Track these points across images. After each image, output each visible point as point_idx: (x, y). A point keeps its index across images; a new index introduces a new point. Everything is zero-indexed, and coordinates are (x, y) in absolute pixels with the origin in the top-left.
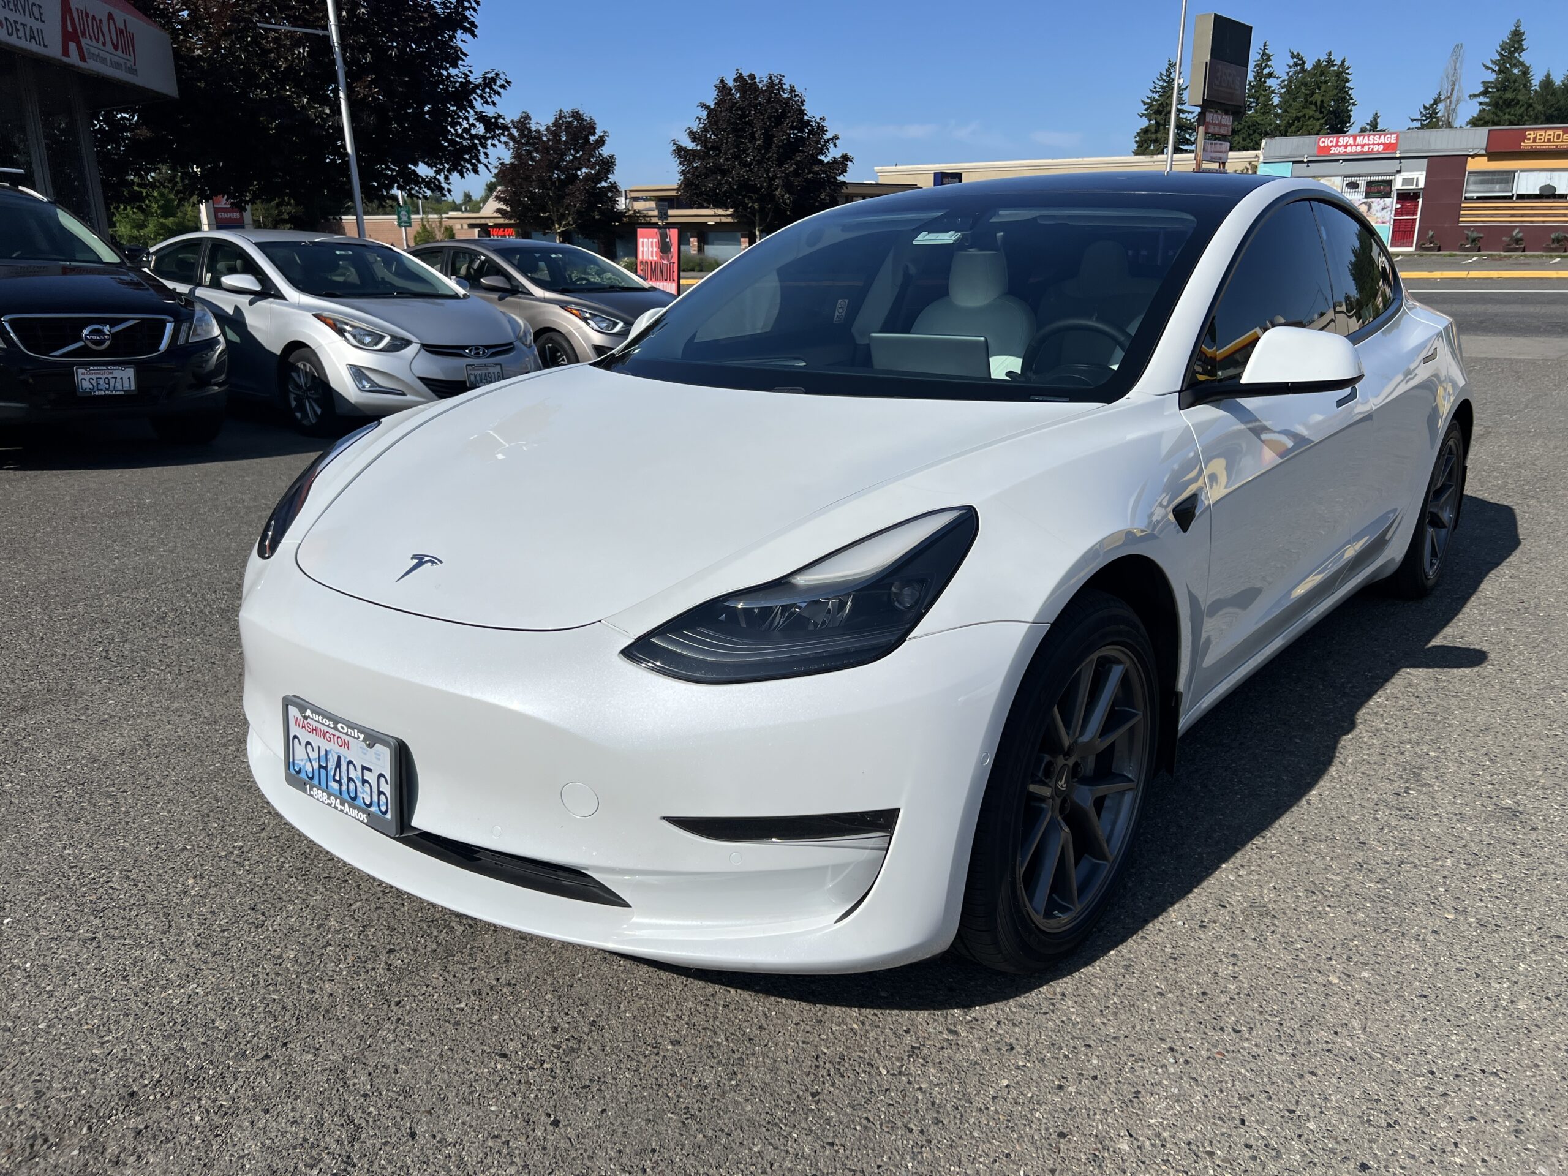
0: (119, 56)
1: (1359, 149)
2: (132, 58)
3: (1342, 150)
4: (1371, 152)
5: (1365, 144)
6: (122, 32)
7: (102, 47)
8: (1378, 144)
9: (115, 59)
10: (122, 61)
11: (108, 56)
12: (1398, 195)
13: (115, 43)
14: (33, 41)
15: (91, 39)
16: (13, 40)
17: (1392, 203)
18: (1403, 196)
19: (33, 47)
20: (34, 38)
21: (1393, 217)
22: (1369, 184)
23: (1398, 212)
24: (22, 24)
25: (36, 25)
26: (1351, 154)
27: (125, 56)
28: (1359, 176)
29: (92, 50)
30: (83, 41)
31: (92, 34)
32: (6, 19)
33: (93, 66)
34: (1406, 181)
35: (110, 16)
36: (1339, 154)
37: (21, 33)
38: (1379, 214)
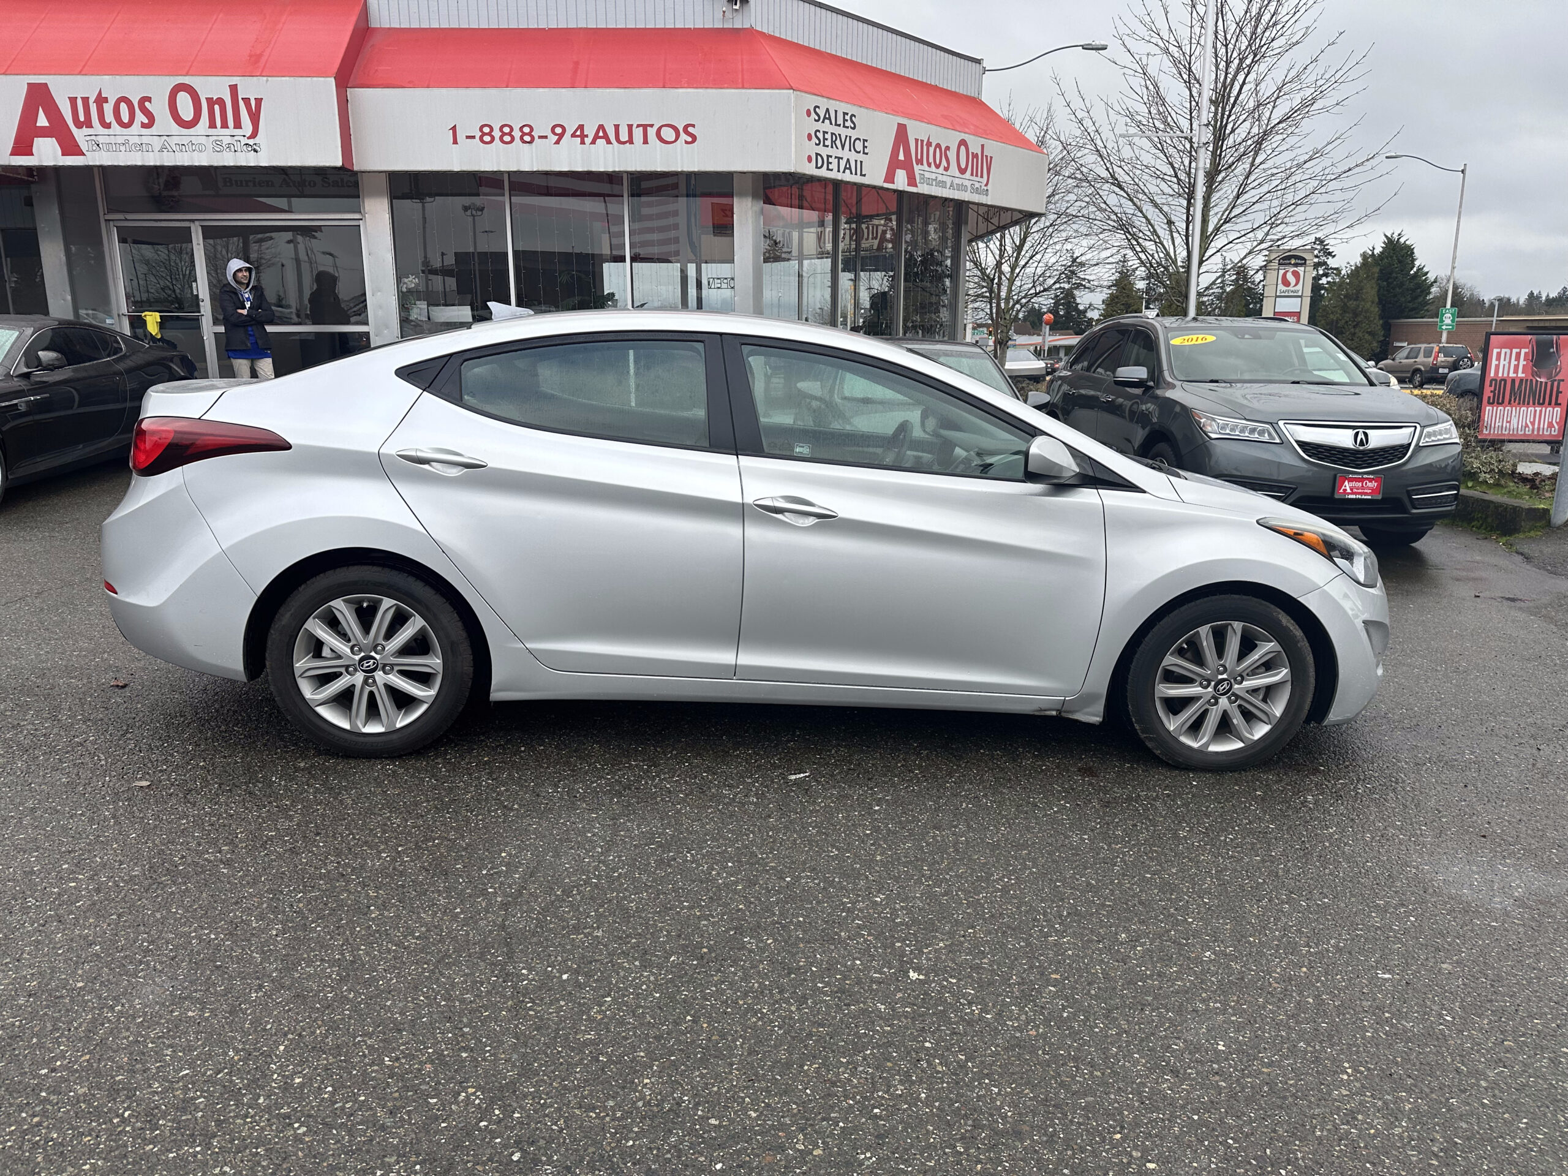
0: (967, 179)
2: (985, 180)
6: (975, 156)
7: (945, 173)
9: (957, 181)
10: (968, 183)
11: (948, 180)
13: (963, 166)
14: (848, 171)
15: (929, 165)
16: (823, 173)
19: (847, 177)
20: (850, 169)
24: (836, 157)
25: (853, 156)
27: (974, 178)
29: (927, 175)
30: (917, 168)
31: (931, 160)
32: (817, 154)
33: (923, 189)
35: (963, 143)
37: (834, 166)
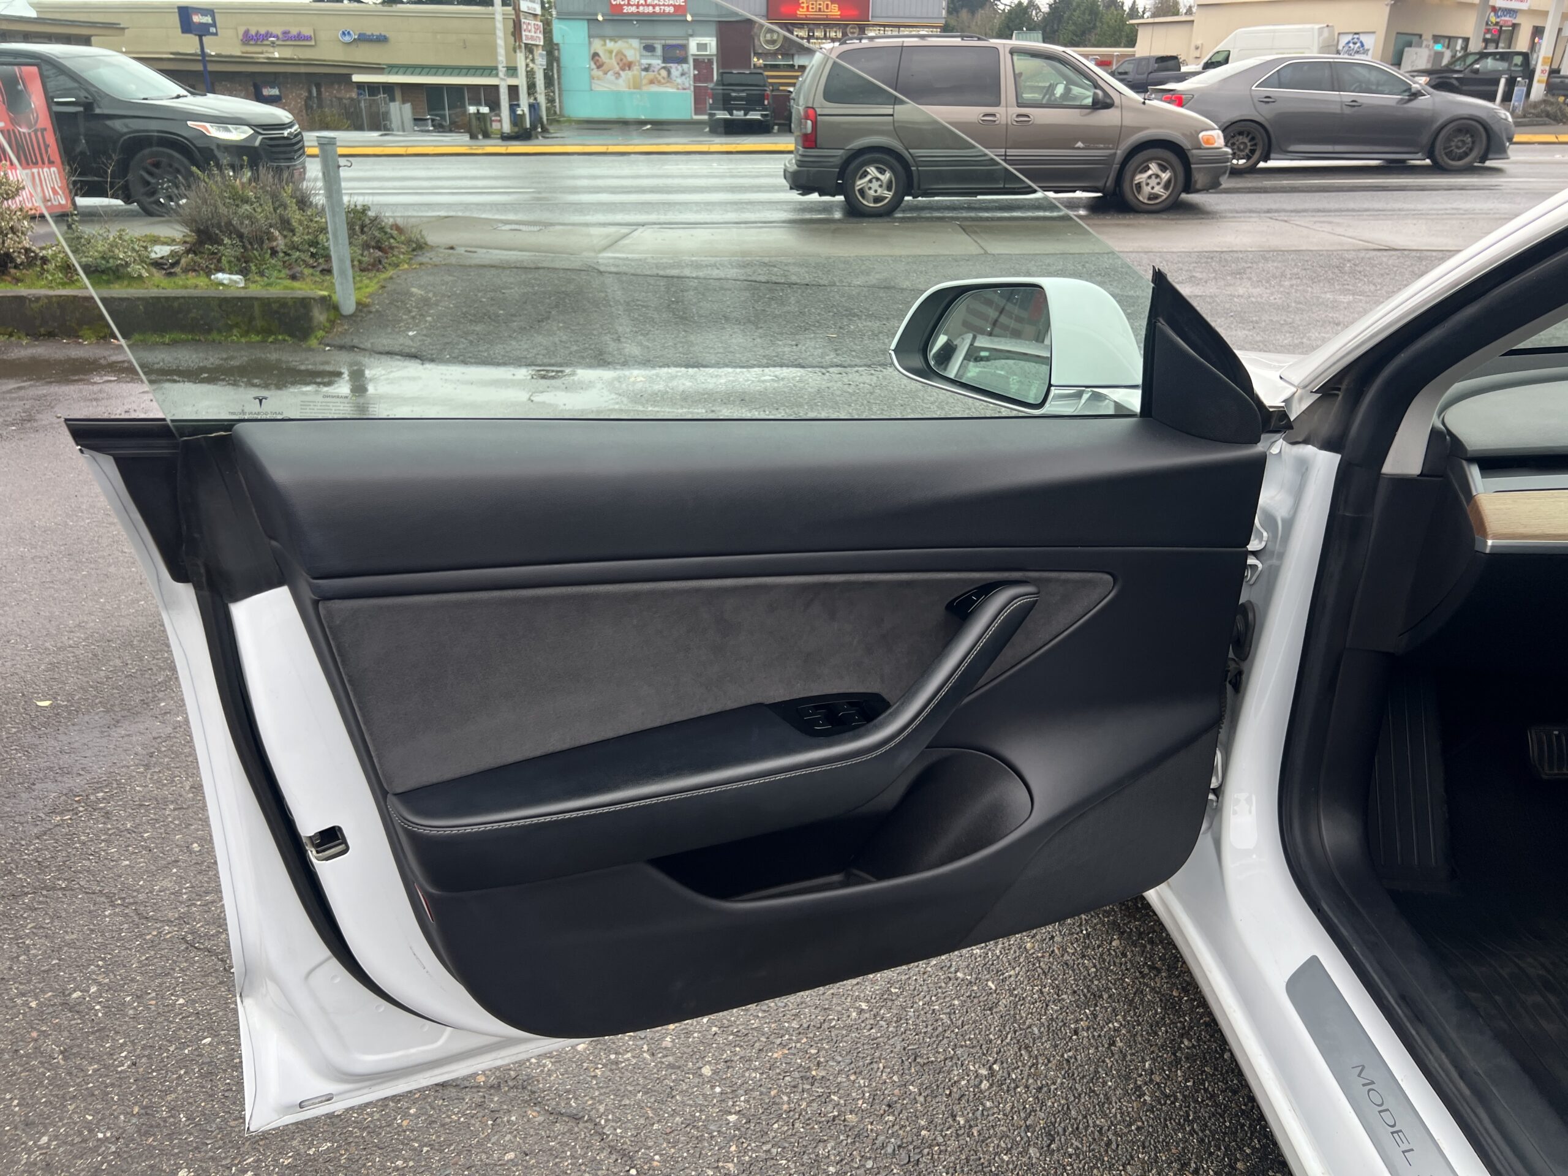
1: (651, 9)
3: (633, 9)
4: (664, 14)
5: (656, 5)
8: (668, 6)
12: (694, 60)
17: (689, 67)
18: (698, 63)
21: (692, 83)
22: (664, 47)
23: (696, 78)
26: (644, 14)
28: (655, 38)
34: (702, 47)
36: (632, 14)
38: (679, 80)
